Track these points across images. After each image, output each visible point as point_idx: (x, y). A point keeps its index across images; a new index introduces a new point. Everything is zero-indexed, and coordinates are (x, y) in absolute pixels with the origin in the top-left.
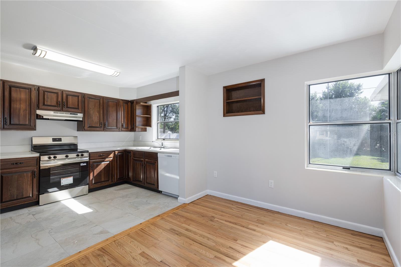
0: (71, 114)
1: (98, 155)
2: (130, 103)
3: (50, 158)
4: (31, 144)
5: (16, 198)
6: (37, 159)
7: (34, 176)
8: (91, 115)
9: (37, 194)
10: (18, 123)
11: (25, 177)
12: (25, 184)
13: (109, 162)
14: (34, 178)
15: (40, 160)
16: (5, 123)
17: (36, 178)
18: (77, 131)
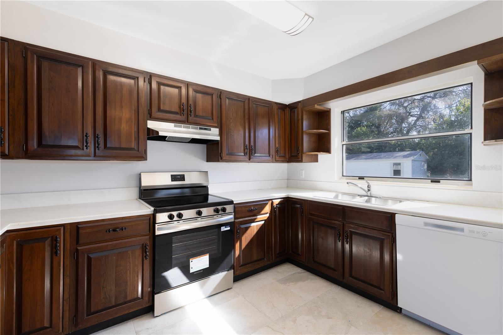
0: (201, 129)
1: (247, 209)
2: (288, 109)
3: (171, 217)
4: (138, 185)
5: (114, 304)
6: (150, 218)
7: (145, 255)
8: (232, 132)
9: (149, 292)
10: (117, 146)
11: (129, 258)
12: (130, 272)
13: (263, 222)
14: (144, 258)
15: (154, 223)
16: (97, 145)
17: (148, 260)
18: (207, 161)
